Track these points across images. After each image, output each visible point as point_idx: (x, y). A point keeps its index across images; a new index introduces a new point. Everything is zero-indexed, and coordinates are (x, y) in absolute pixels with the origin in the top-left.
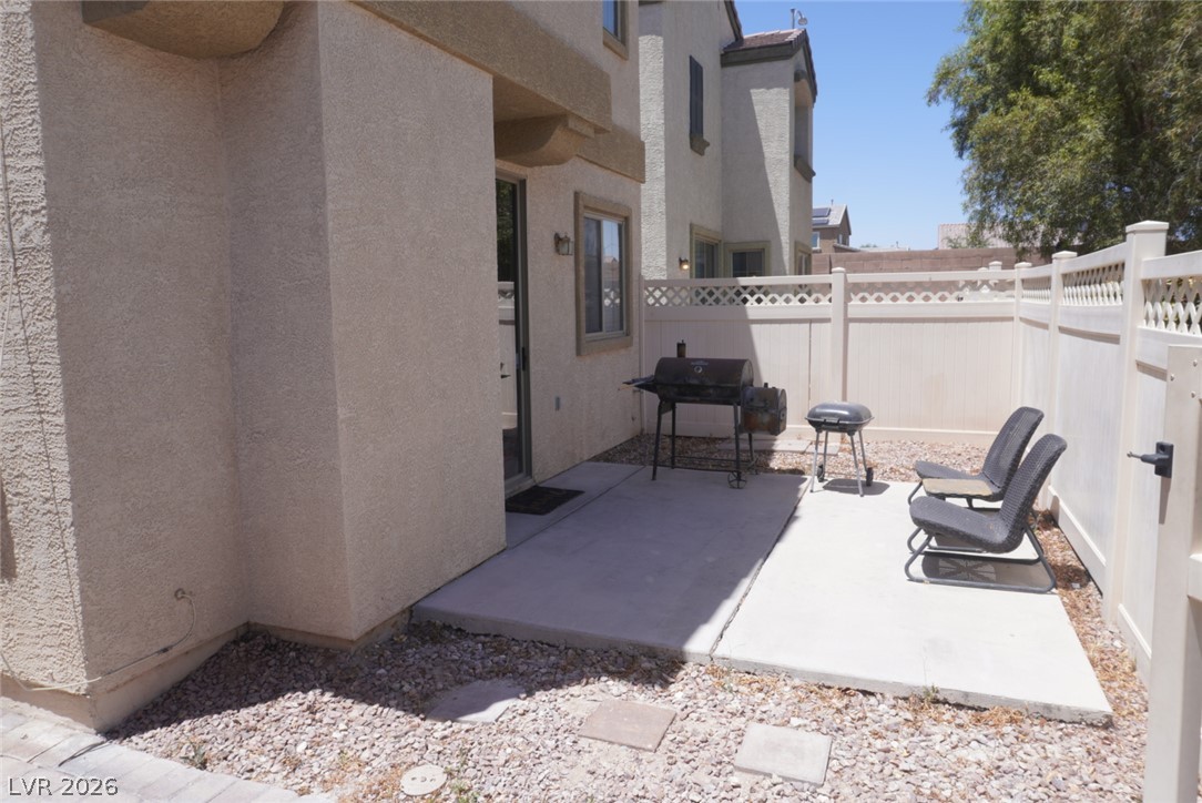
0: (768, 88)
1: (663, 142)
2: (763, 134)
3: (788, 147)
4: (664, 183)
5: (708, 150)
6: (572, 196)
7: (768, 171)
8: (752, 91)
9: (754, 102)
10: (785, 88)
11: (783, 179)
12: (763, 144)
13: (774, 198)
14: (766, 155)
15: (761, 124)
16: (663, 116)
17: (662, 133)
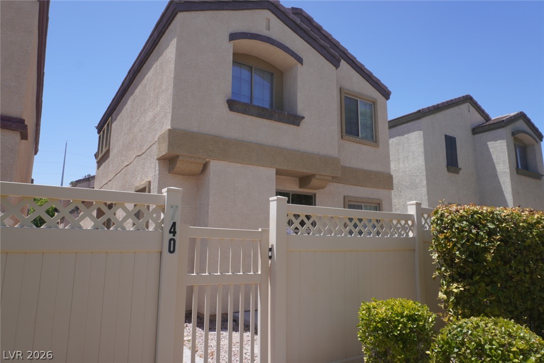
0: (496, 141)
1: (425, 172)
2: (495, 161)
3: (508, 166)
4: (426, 188)
5: (460, 172)
6: (342, 198)
7: (499, 177)
8: (488, 143)
9: (490, 148)
10: (504, 139)
11: (507, 180)
12: (496, 165)
13: (504, 189)
14: (498, 170)
15: (494, 157)
16: (424, 161)
17: (424, 168)
